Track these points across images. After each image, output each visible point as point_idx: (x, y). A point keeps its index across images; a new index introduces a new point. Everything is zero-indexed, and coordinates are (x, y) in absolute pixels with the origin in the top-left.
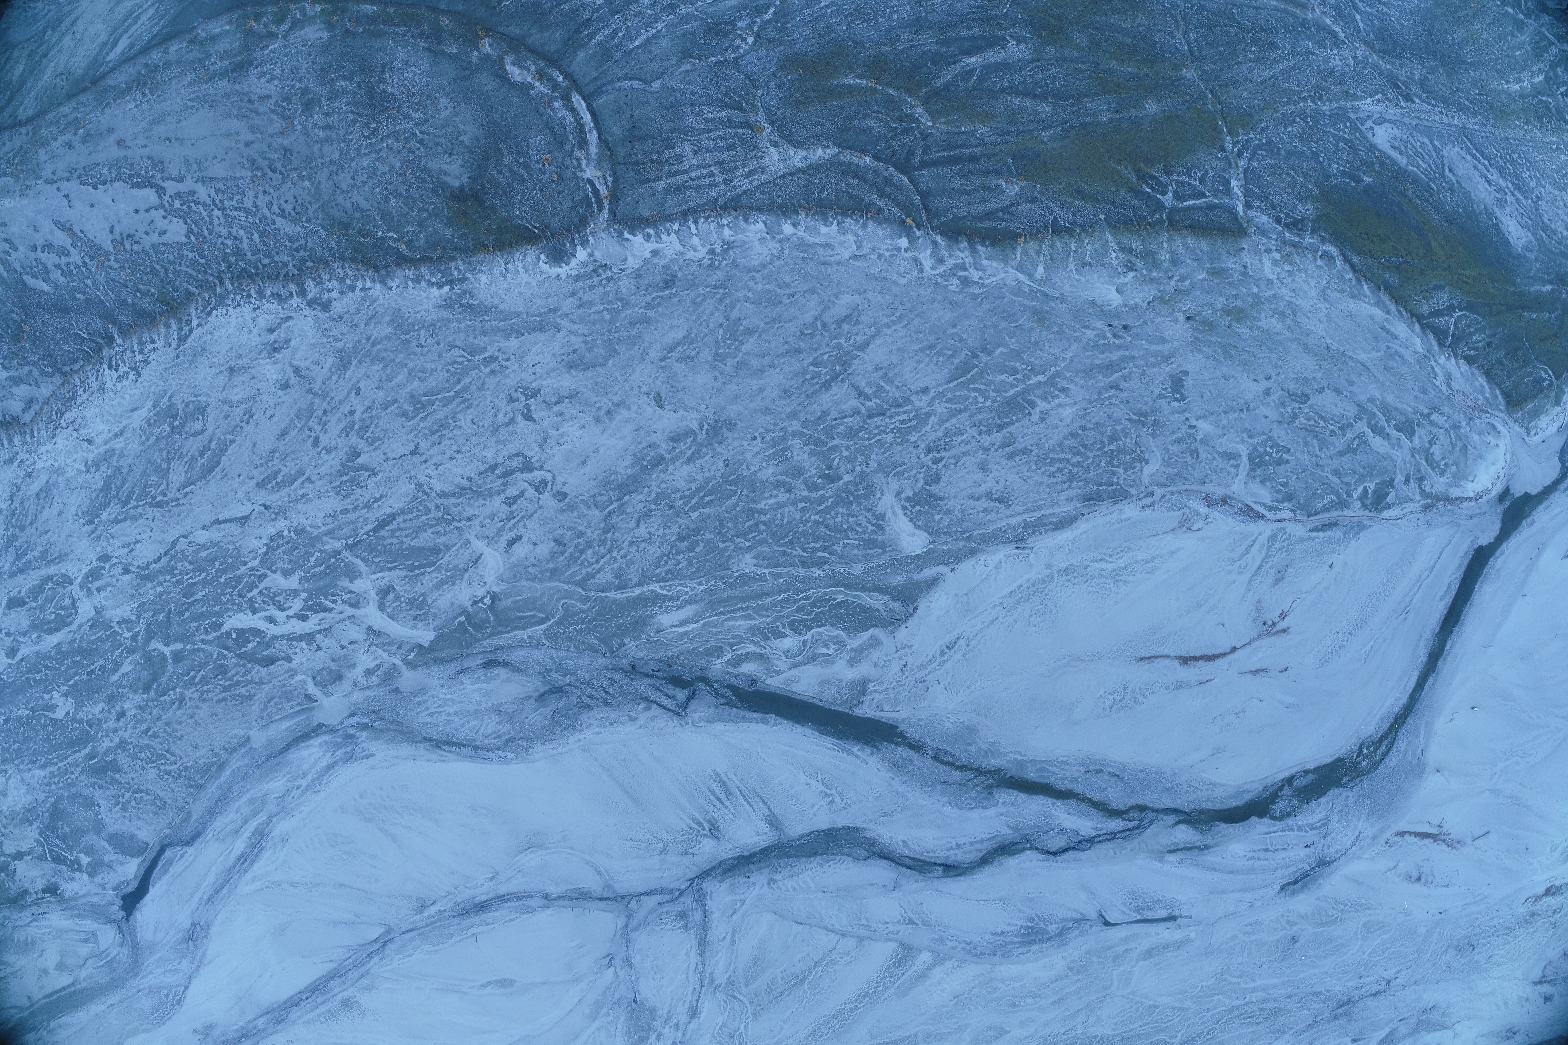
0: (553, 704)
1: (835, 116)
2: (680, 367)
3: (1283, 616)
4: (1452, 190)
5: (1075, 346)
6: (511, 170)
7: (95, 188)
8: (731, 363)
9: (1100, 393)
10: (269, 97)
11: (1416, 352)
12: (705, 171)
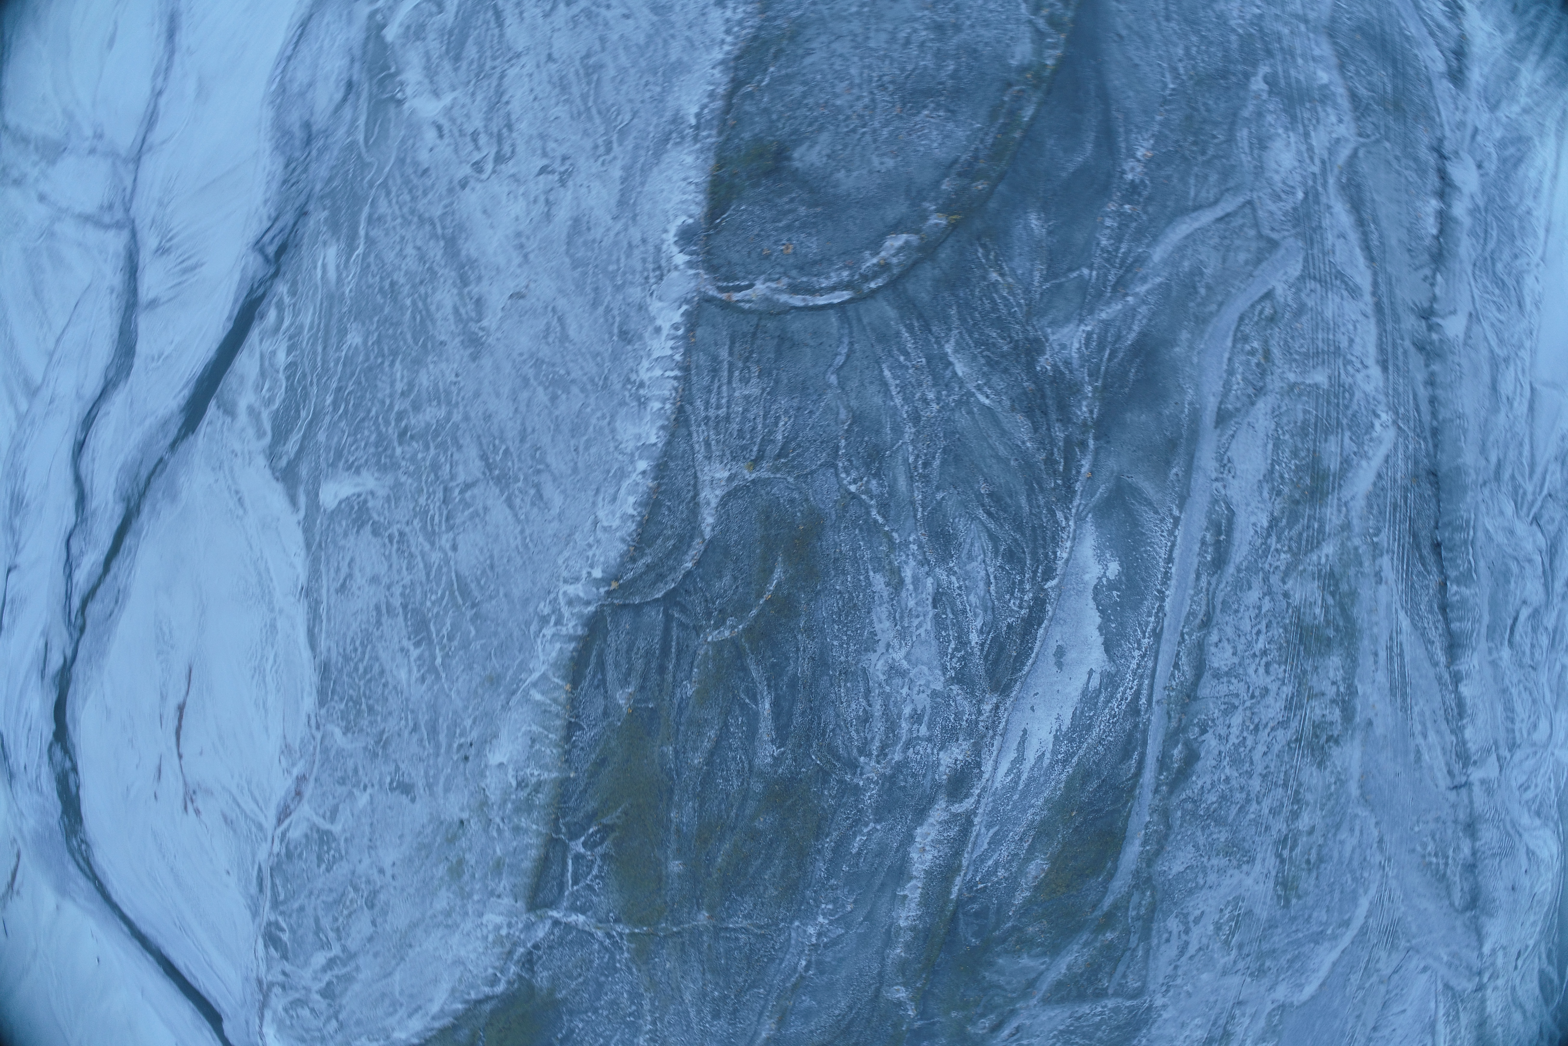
1: (744, 547)
2: (541, 324)
5: (460, 704)
11: (393, 1030)
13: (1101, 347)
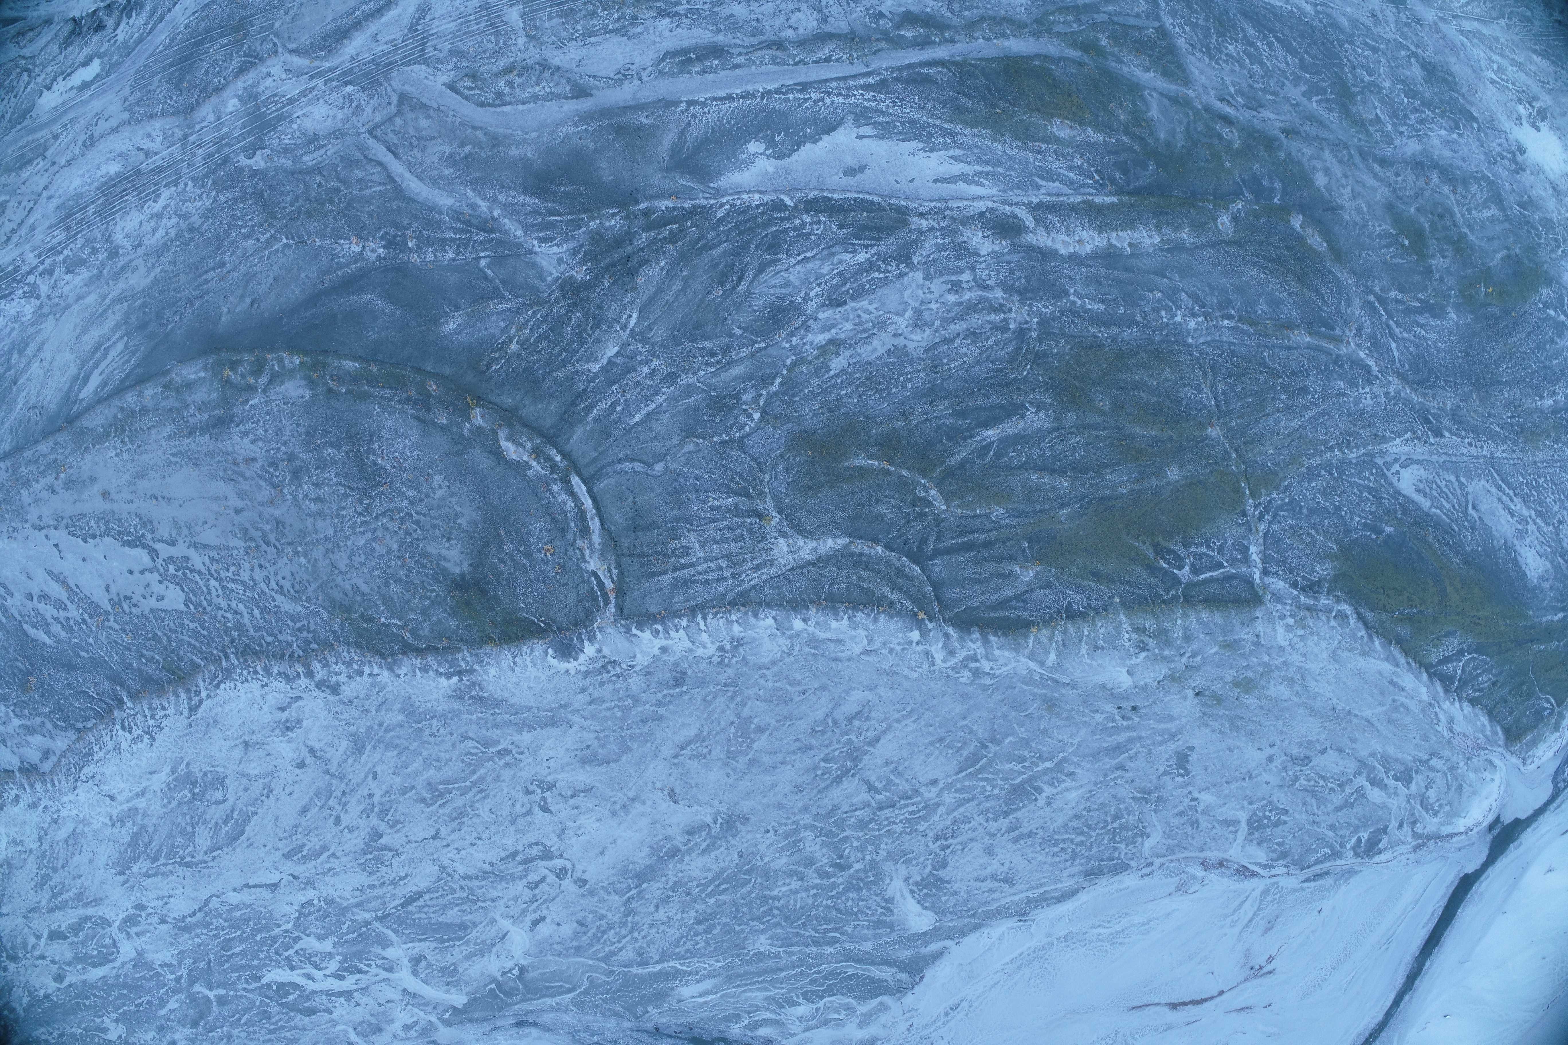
2: (693, 764)
3: (1270, 960)
4: (1473, 528)
5: (1083, 732)
6: (512, 559)
7: (85, 540)
8: (743, 760)
9: (1106, 775)
10: (254, 460)
12: (712, 565)
13: (550, 225)
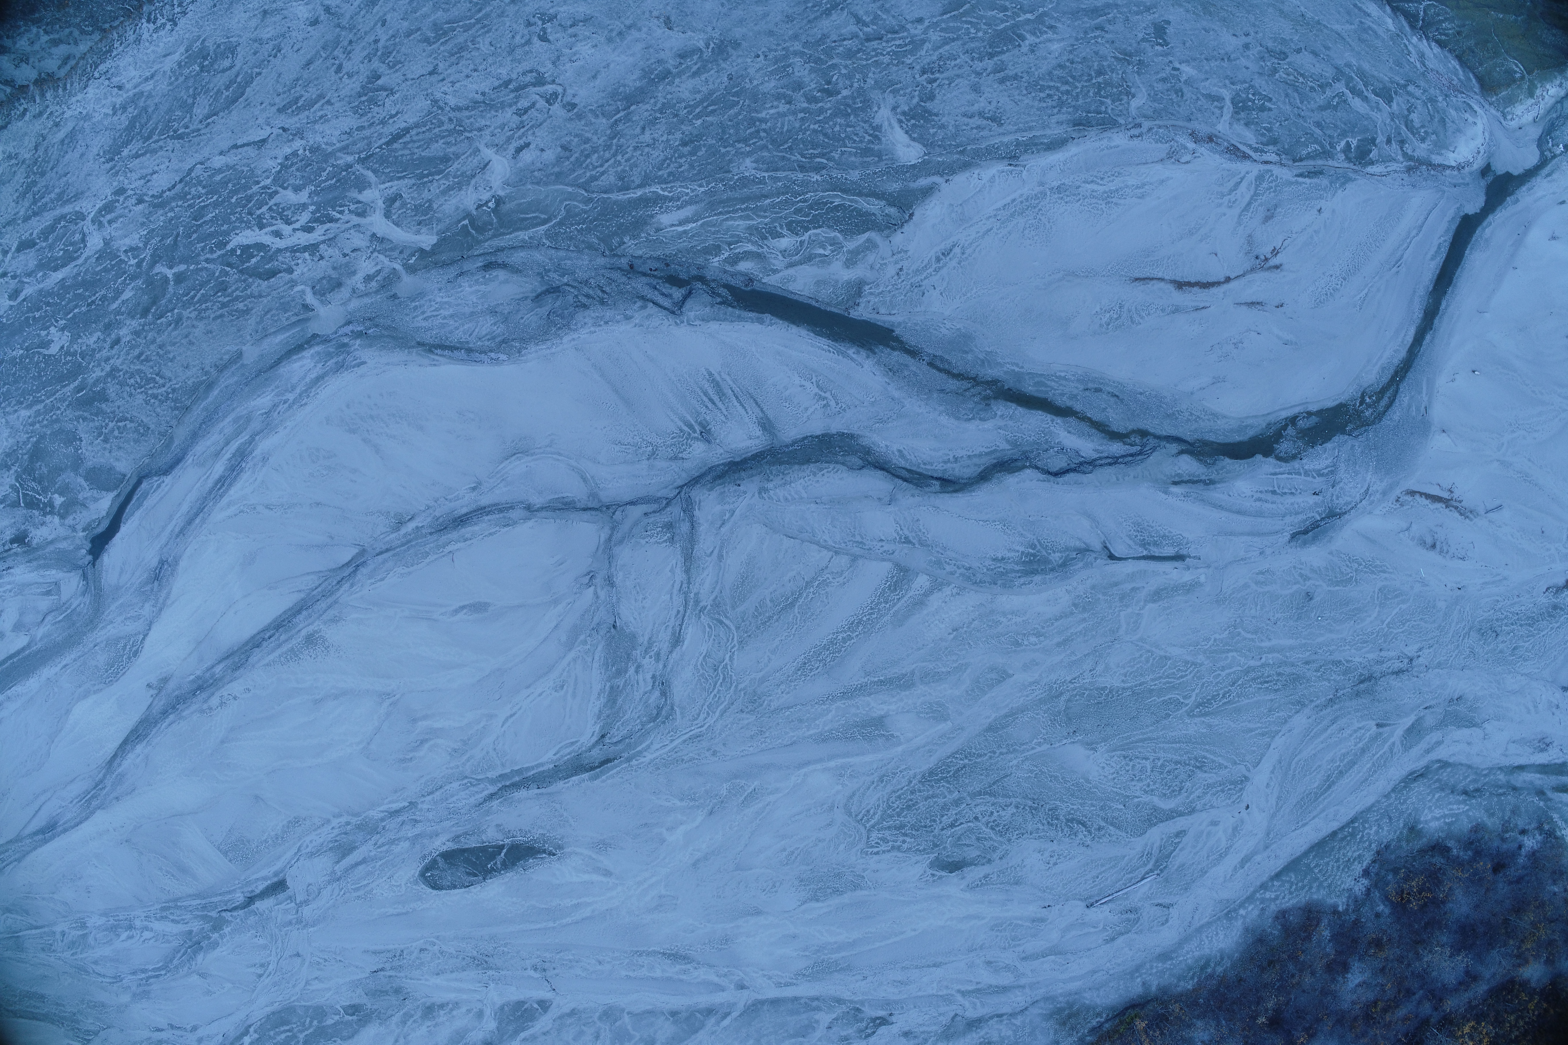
0: (550, 303)
3: (1275, 252)
9: (1086, 33)
